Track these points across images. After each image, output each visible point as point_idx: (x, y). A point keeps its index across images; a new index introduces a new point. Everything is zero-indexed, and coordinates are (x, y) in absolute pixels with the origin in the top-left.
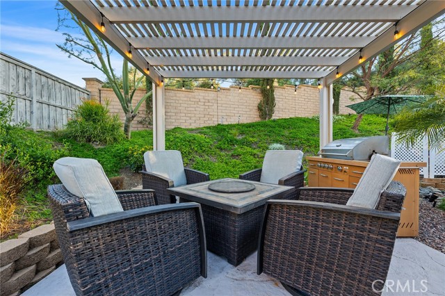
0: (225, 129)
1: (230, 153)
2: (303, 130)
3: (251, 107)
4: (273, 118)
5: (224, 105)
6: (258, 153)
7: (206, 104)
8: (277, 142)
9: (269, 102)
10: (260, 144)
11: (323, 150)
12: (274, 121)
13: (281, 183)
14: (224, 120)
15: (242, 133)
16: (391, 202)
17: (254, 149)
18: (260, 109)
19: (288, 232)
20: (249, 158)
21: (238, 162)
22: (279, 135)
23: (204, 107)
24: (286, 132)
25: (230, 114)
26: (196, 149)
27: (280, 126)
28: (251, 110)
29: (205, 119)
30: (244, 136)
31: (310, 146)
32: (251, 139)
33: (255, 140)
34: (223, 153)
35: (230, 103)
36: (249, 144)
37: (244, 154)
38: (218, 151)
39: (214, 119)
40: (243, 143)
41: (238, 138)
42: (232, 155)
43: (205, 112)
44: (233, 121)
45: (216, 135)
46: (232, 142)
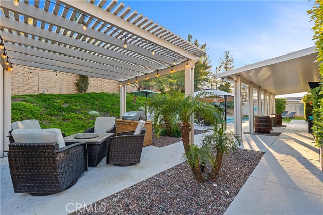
0: (49, 99)
1: (61, 118)
2: (108, 102)
3: (70, 83)
4: (88, 92)
5: (45, 79)
6: (82, 117)
7: (25, 75)
8: (94, 109)
9: (85, 81)
10: (82, 111)
11: (123, 116)
12: (89, 94)
13: (108, 132)
14: (46, 90)
15: (66, 103)
16: (143, 132)
17: (78, 114)
18: (77, 85)
19: (118, 146)
20: (77, 121)
21: (69, 123)
22: (94, 105)
23: (23, 77)
24: (98, 103)
25: (51, 86)
26: (28, 115)
27: (94, 98)
28: (70, 85)
29: (24, 88)
30: (68, 105)
31: (113, 112)
32: (75, 107)
33: (78, 108)
34: (53, 118)
35: (51, 77)
36: (74, 111)
37: (72, 118)
38: (50, 117)
39: (34, 89)
40: (69, 110)
41: (63, 106)
42: (63, 119)
43: (25, 82)
44: (55, 92)
45: (42, 104)
46: (60, 109)
